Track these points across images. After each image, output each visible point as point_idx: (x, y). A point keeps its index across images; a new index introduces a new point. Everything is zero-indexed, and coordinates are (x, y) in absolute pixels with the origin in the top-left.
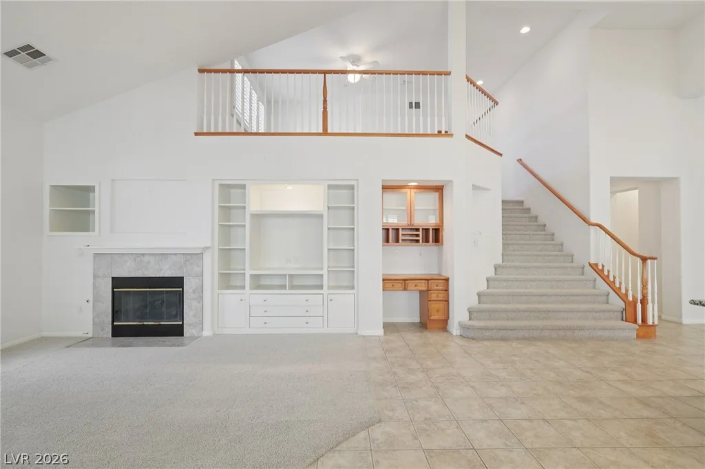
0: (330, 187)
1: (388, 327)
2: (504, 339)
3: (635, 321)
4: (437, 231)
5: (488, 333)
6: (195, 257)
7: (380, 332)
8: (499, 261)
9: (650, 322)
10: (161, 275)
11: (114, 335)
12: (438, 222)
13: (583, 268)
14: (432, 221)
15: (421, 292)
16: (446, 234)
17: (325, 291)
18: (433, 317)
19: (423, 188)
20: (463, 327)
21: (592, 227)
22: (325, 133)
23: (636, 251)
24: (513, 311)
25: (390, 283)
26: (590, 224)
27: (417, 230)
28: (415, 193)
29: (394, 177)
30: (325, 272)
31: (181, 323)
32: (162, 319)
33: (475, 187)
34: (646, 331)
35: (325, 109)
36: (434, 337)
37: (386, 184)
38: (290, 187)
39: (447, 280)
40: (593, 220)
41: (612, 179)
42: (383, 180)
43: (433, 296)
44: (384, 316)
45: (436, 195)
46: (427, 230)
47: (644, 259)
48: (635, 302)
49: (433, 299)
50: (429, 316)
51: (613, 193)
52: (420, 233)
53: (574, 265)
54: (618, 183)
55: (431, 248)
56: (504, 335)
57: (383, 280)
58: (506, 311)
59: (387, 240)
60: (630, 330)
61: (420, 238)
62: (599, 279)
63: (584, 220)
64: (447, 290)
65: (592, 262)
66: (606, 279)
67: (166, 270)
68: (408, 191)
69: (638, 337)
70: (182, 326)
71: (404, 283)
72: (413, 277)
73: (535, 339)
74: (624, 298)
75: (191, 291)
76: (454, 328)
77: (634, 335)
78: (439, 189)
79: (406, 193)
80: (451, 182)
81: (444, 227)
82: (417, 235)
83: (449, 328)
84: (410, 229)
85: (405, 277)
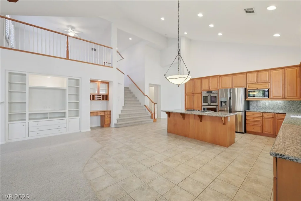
0: (69, 79)
1: (92, 128)
2: (126, 126)
3: (153, 118)
4: (107, 96)
5: (122, 125)
7: (90, 130)
8: (124, 105)
9: (156, 118)
12: (107, 93)
13: (143, 106)
14: (105, 93)
15: (101, 116)
16: (110, 97)
17: (67, 117)
18: (106, 123)
19: (103, 82)
20: (115, 125)
21: (145, 96)
22: (67, 58)
23: (153, 102)
24: (128, 119)
25: (93, 113)
26: (145, 95)
28: (100, 84)
29: (94, 78)
30: (67, 111)
33: (118, 83)
34: (155, 120)
35: (67, 49)
36: (106, 129)
37: (91, 80)
38: (49, 77)
39: (110, 111)
40: (145, 94)
41: (149, 84)
42: (91, 79)
44: (91, 125)
45: (107, 85)
46: (103, 96)
47: (155, 104)
48: (153, 114)
49: (106, 117)
50: (105, 123)
51: (149, 87)
53: (141, 106)
54: (150, 85)
55: (105, 102)
56: (126, 125)
57: (91, 112)
58: (126, 119)
59: (91, 99)
60: (152, 120)
61: (102, 98)
62: (146, 109)
63: (143, 94)
64: (110, 114)
65: (145, 105)
66: (148, 109)
68: (98, 83)
69: (154, 122)
71: (97, 113)
72: (100, 111)
73: (133, 125)
74: (151, 113)
76: (113, 125)
77: (153, 121)
78: (108, 83)
79: (97, 83)
80: (112, 81)
81: (109, 95)
82: (101, 97)
83: (111, 126)
84: (98, 96)
85: (97, 111)
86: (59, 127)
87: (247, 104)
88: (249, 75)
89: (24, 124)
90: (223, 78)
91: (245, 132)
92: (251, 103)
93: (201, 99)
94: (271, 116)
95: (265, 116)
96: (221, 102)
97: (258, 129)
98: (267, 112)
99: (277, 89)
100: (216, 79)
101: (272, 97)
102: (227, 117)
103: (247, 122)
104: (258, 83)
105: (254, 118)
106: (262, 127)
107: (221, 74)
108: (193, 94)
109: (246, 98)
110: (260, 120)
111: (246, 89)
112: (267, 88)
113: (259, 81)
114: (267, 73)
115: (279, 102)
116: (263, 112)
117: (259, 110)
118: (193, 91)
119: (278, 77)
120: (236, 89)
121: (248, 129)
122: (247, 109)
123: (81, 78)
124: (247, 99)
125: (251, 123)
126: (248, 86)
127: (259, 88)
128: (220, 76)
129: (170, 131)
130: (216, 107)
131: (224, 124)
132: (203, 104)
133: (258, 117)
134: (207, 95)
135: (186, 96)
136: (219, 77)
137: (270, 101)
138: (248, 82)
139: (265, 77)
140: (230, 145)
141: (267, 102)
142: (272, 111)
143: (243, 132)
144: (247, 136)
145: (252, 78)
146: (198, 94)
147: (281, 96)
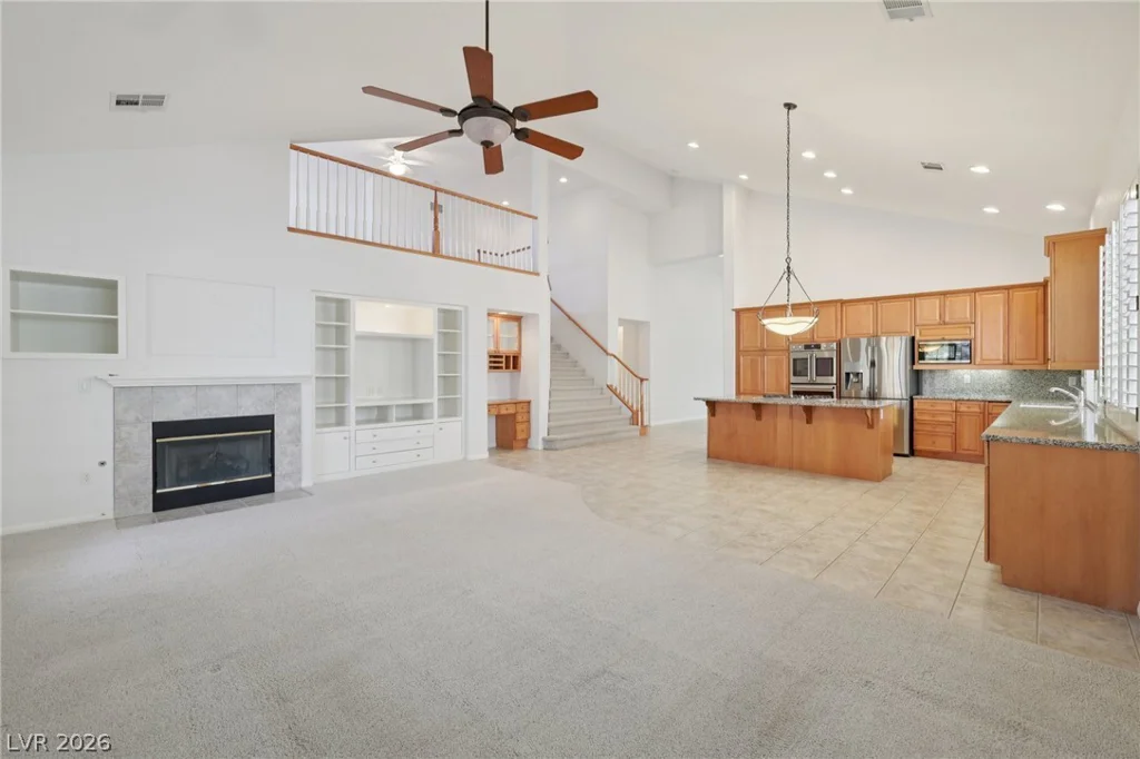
0: (440, 312)
3: (638, 424)
4: (516, 358)
6: (290, 388)
7: (486, 455)
9: (645, 424)
10: (240, 414)
11: (156, 509)
12: (518, 349)
13: (602, 388)
14: (514, 349)
16: (523, 362)
17: (435, 420)
18: (519, 437)
19: (507, 317)
20: (544, 441)
21: (609, 357)
22: (436, 252)
23: (637, 374)
26: (607, 354)
27: (501, 357)
28: (500, 321)
30: (434, 401)
31: (270, 475)
32: (238, 474)
34: (644, 430)
35: (436, 228)
39: (529, 402)
40: (610, 351)
41: (620, 320)
43: (519, 418)
45: (516, 324)
46: (508, 358)
47: (642, 380)
48: (637, 411)
49: (519, 421)
50: (515, 436)
52: (504, 360)
53: (595, 386)
55: (509, 376)
57: (488, 405)
58: (570, 425)
60: (635, 429)
61: (504, 365)
62: (614, 396)
63: (605, 351)
64: (529, 412)
65: (609, 383)
66: (619, 396)
67: (249, 408)
68: (495, 319)
69: (641, 434)
70: (272, 480)
71: (497, 407)
72: (504, 402)
74: (630, 408)
75: (285, 432)
76: (535, 443)
77: (638, 434)
78: (518, 319)
79: (493, 321)
80: (527, 312)
81: (523, 354)
82: (501, 362)
83: (529, 446)
84: (495, 357)
85: (498, 402)
86: (419, 446)
87: (916, 379)
88: (922, 304)
89: (346, 434)
90: (850, 309)
91: (912, 453)
92: (926, 376)
93: (786, 367)
94: (978, 410)
95: (963, 408)
96: (848, 374)
97: (944, 445)
98: (968, 400)
99: (991, 342)
100: (832, 310)
101: (978, 360)
102: (878, 409)
103: (916, 427)
104: (945, 323)
105: (934, 415)
106: (956, 437)
107: (845, 298)
108: (763, 352)
109: (913, 363)
110: (950, 419)
111: (913, 339)
112: (968, 337)
113: (947, 320)
114: (968, 298)
115: (998, 375)
116: (956, 401)
117: (947, 396)
118: (762, 343)
119: (994, 309)
120: (884, 339)
121: (918, 446)
122: (915, 392)
123: (466, 308)
124: (915, 367)
125: (928, 428)
126: (918, 333)
127: (946, 337)
128: (843, 302)
129: (715, 455)
130: (831, 387)
131: (871, 426)
132: (793, 379)
133: (943, 413)
134: (807, 354)
135: (742, 358)
136: (839, 305)
137: (973, 371)
138: (918, 322)
139: (962, 309)
140: (884, 478)
141: (965, 375)
142: (980, 397)
143: (906, 451)
144: (918, 462)
145: (929, 311)
146: (780, 353)
147: (1001, 357)
